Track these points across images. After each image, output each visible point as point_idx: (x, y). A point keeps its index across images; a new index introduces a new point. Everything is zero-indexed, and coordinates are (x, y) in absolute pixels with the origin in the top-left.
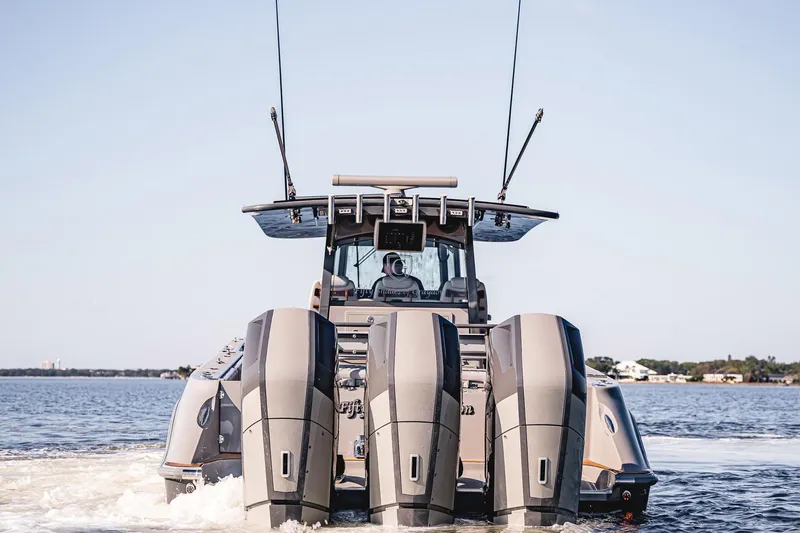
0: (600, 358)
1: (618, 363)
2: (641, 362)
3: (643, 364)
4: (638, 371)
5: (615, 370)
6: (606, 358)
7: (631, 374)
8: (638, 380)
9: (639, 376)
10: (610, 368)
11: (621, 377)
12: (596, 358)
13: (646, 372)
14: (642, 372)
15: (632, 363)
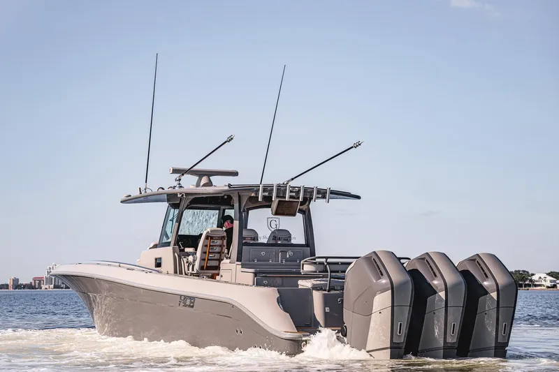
0: (519, 271)
1: (533, 275)
2: (551, 274)
3: (552, 276)
4: (548, 281)
5: (531, 280)
6: (524, 271)
7: (543, 283)
8: (548, 287)
9: (549, 284)
10: (527, 279)
11: (536, 286)
12: (516, 271)
13: (554, 281)
14: (551, 281)
15: (543, 275)
